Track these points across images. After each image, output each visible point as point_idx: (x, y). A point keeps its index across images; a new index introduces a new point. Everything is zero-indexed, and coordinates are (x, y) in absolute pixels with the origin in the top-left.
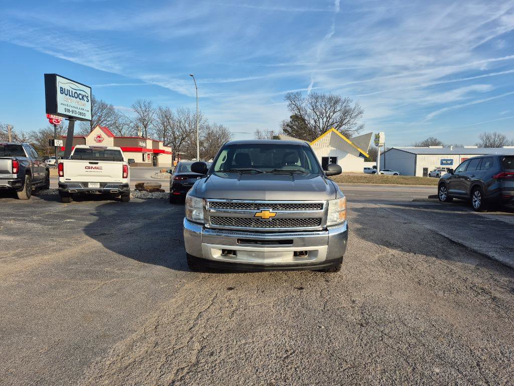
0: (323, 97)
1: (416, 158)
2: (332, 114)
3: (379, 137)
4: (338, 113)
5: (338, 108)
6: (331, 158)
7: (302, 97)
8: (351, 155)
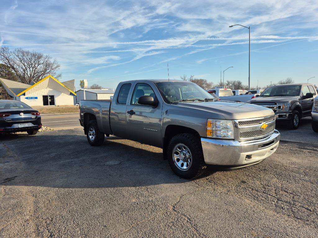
0: (28, 53)
1: (97, 95)
2: (36, 65)
3: (84, 83)
4: (41, 65)
5: (42, 62)
6: (49, 96)
7: (9, 51)
8: (64, 94)
